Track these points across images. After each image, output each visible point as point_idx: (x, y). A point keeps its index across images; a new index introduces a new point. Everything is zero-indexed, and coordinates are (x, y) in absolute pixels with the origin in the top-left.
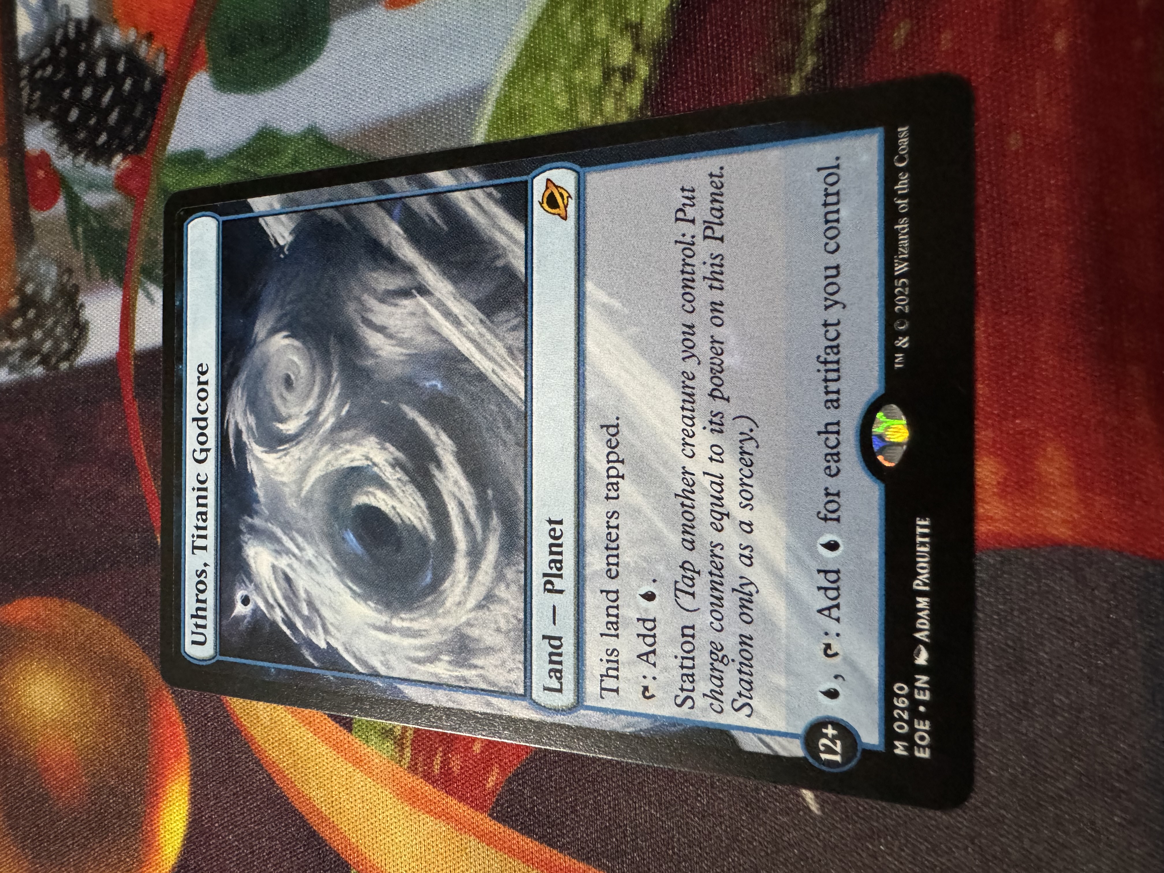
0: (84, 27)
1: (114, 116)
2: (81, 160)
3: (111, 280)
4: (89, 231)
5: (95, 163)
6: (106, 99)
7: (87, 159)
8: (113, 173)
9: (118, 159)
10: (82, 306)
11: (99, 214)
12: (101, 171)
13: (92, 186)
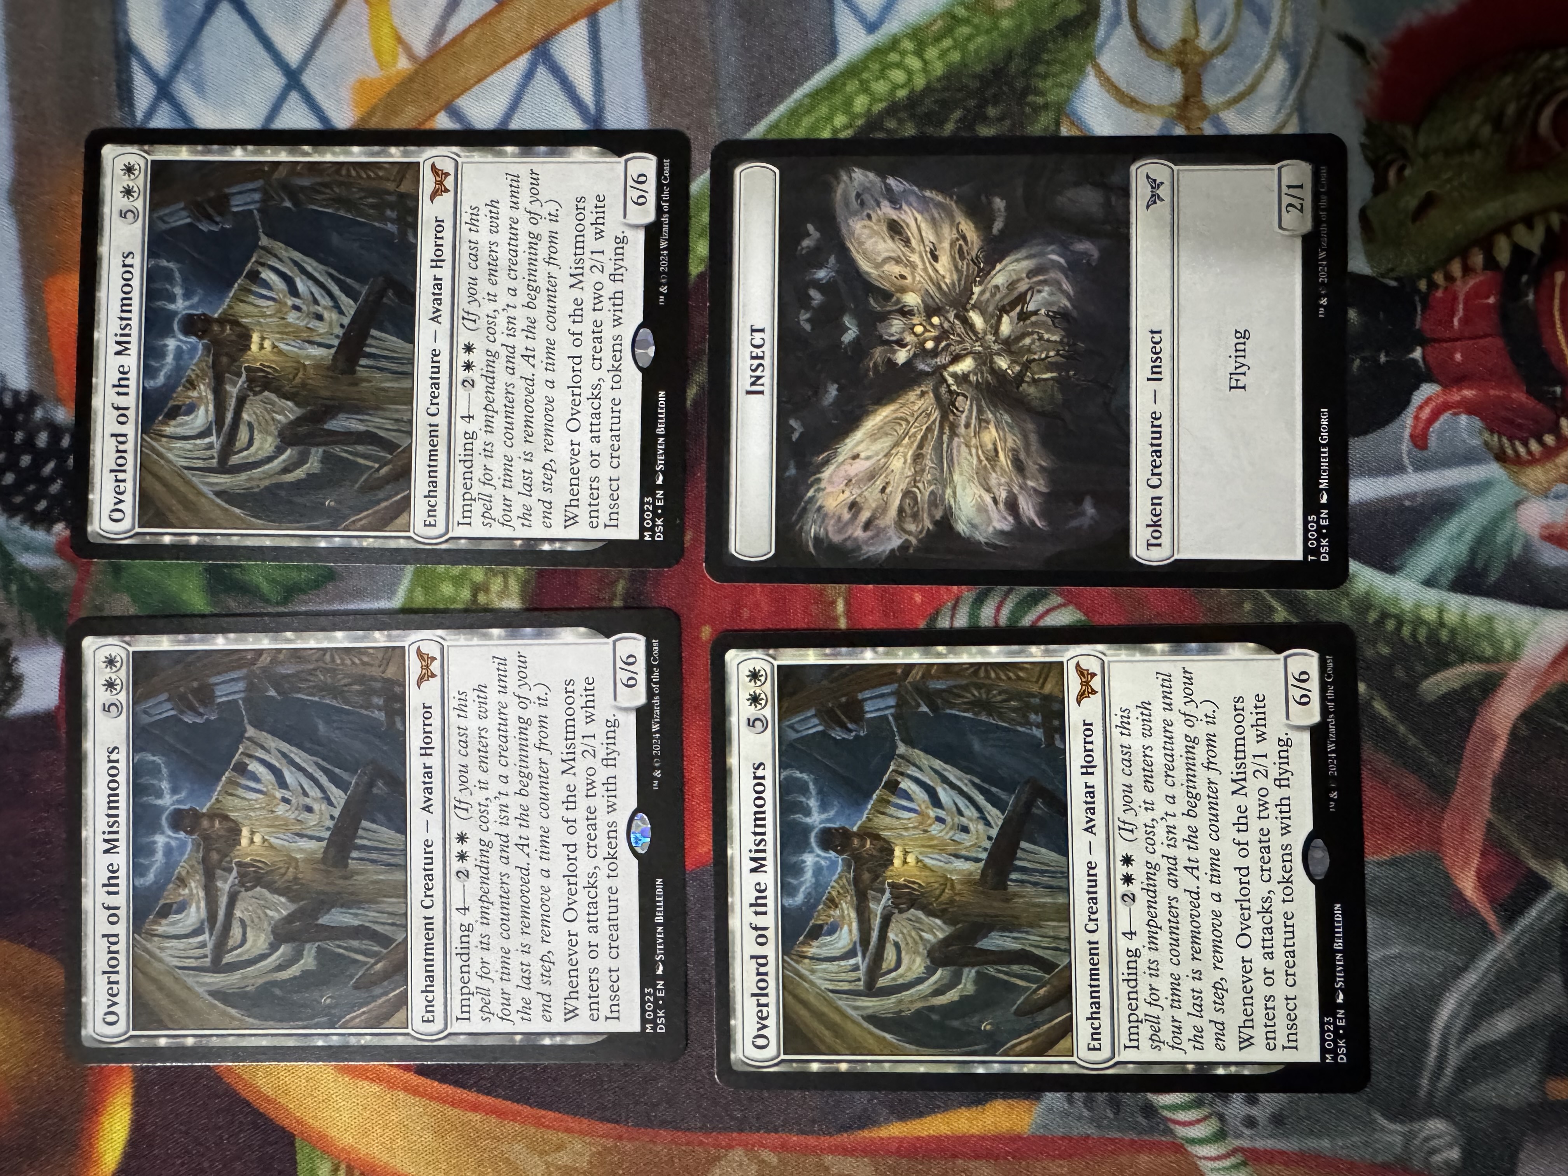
0: (23, 398)
1: (55, 488)
2: (16, 521)
3: (50, 639)
4: (23, 588)
5: (33, 527)
6: (49, 468)
7: (23, 522)
8: (52, 540)
9: (59, 527)
10: (16, 659)
11: (37, 576)
12: (39, 535)
13: (28, 548)
